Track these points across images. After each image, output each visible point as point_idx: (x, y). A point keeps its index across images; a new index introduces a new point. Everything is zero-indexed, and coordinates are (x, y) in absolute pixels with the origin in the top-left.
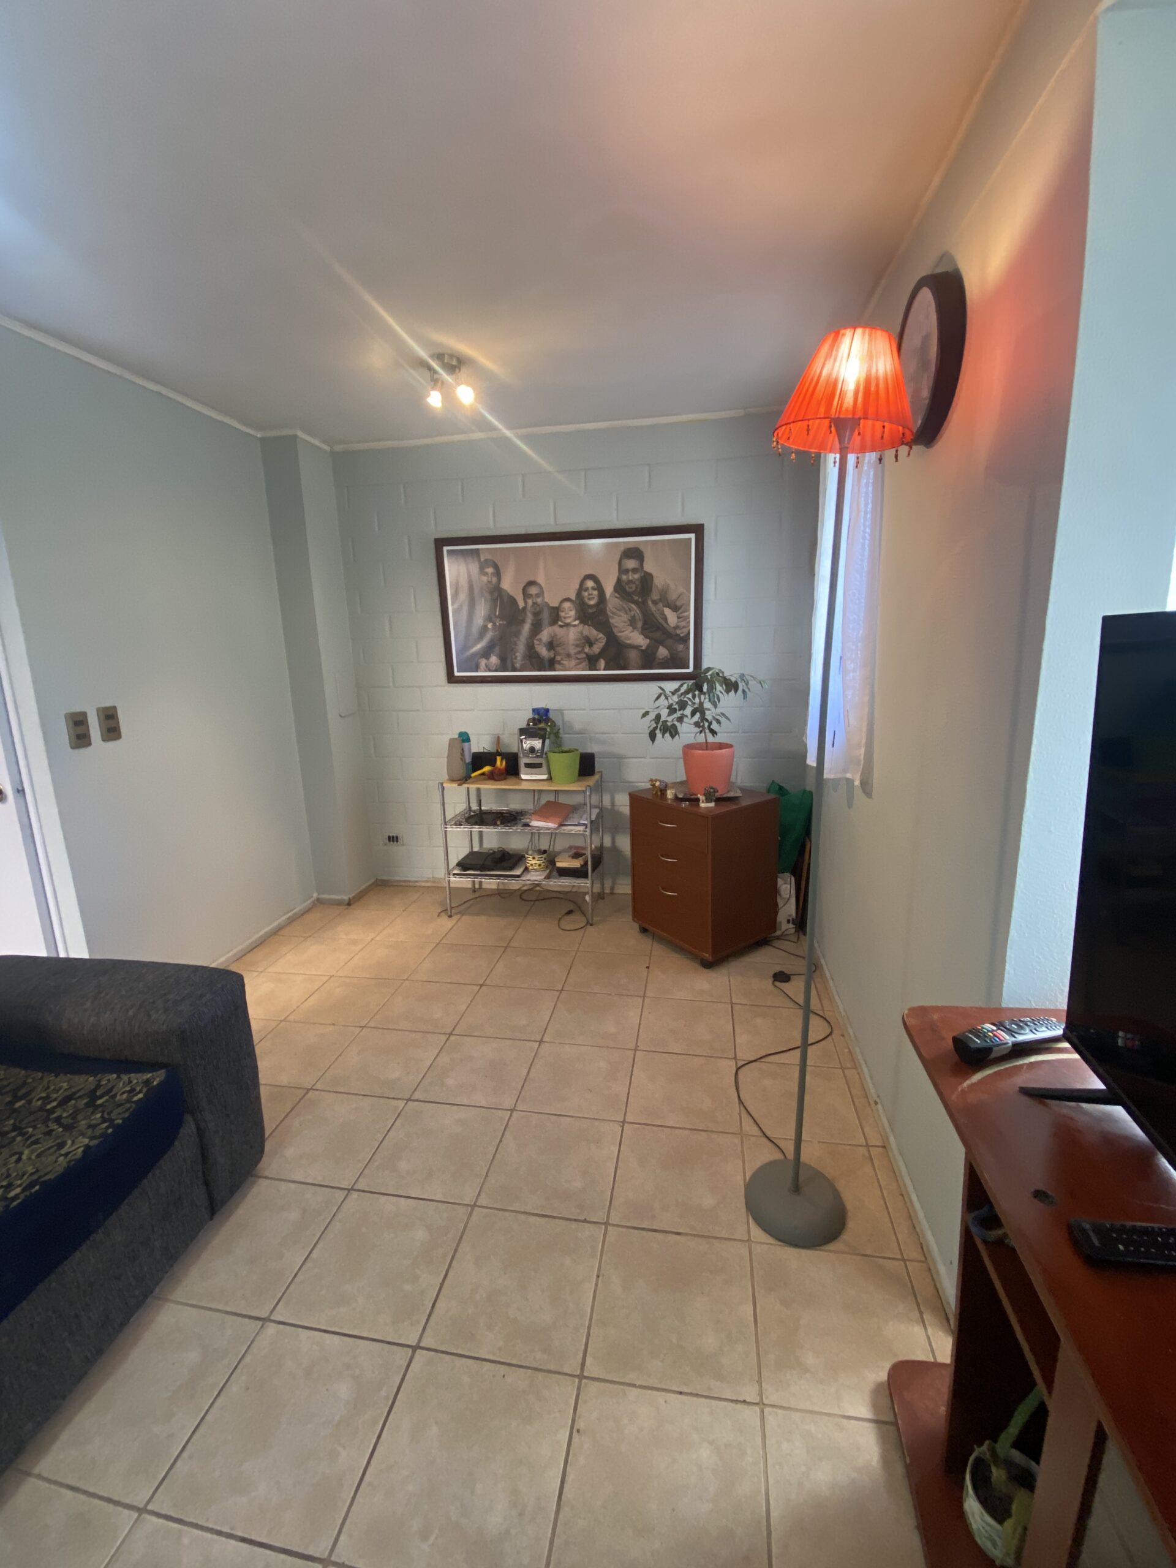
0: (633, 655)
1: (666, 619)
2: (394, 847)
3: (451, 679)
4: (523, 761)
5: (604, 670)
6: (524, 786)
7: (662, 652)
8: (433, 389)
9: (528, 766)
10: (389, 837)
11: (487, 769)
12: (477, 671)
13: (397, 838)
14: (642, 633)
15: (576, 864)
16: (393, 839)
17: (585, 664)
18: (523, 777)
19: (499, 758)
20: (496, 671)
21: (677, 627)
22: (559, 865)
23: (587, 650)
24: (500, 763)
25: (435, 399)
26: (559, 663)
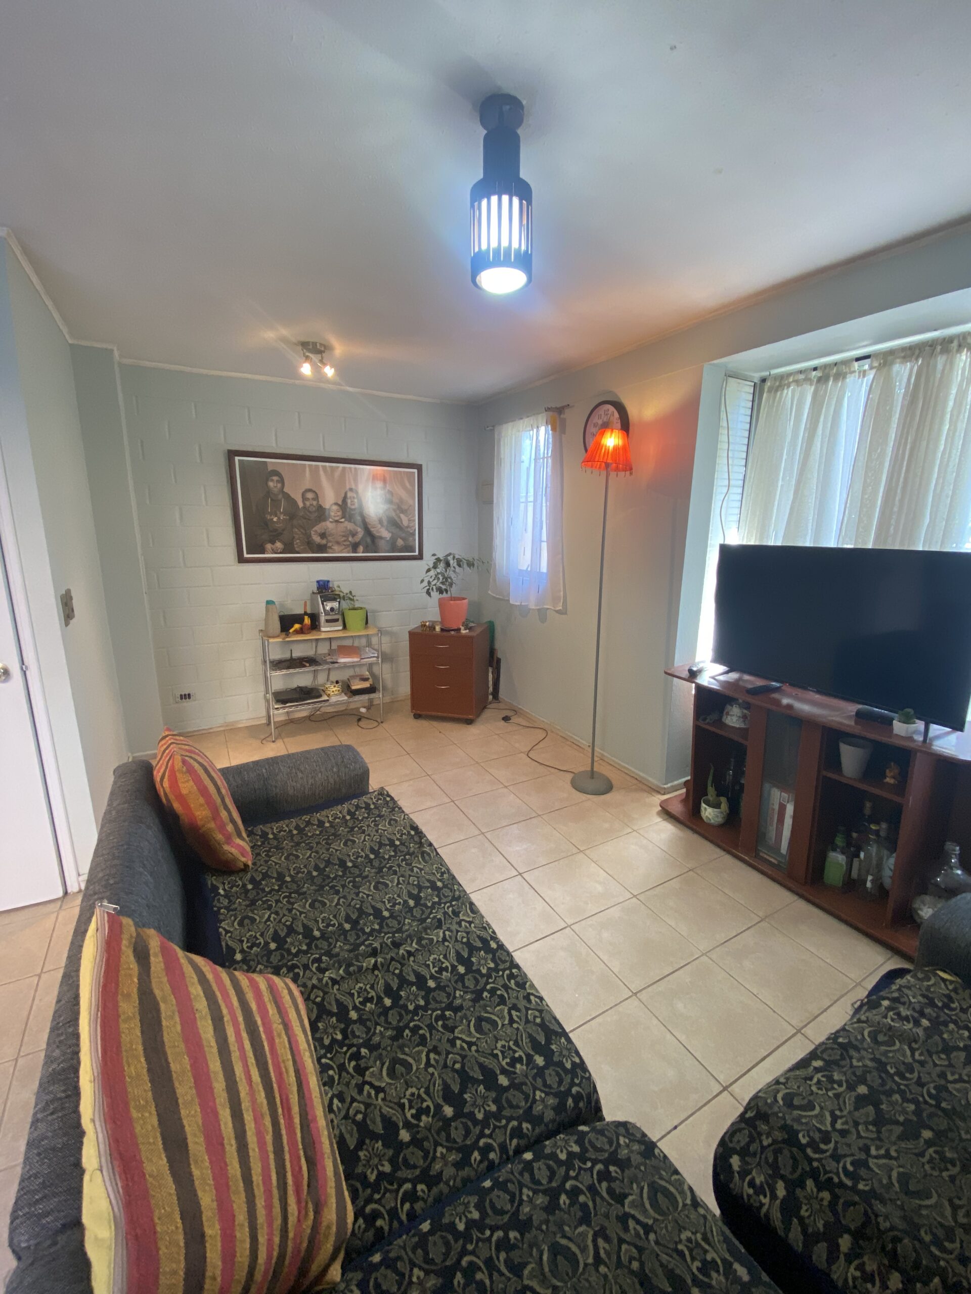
0: (382, 544)
1: (401, 520)
2: (186, 704)
3: (241, 560)
4: (323, 618)
5: (363, 552)
6: (323, 636)
7: (400, 542)
8: (305, 362)
9: (327, 621)
10: (181, 696)
11: (297, 626)
12: (264, 553)
13: (189, 695)
14: (387, 529)
15: (366, 685)
16: (187, 697)
17: (350, 548)
18: (323, 629)
19: (306, 617)
20: (281, 553)
21: (408, 527)
22: (354, 688)
23: (350, 539)
24: (307, 621)
25: (306, 369)
26: (330, 548)
